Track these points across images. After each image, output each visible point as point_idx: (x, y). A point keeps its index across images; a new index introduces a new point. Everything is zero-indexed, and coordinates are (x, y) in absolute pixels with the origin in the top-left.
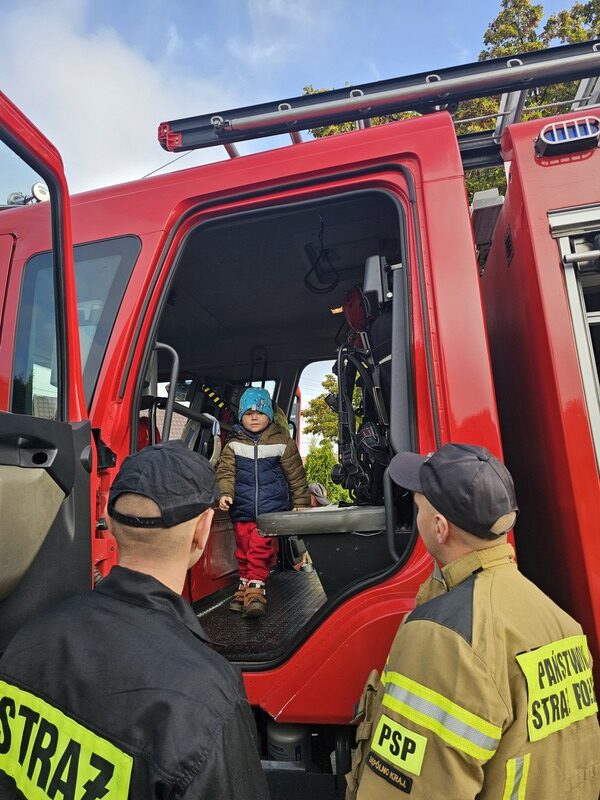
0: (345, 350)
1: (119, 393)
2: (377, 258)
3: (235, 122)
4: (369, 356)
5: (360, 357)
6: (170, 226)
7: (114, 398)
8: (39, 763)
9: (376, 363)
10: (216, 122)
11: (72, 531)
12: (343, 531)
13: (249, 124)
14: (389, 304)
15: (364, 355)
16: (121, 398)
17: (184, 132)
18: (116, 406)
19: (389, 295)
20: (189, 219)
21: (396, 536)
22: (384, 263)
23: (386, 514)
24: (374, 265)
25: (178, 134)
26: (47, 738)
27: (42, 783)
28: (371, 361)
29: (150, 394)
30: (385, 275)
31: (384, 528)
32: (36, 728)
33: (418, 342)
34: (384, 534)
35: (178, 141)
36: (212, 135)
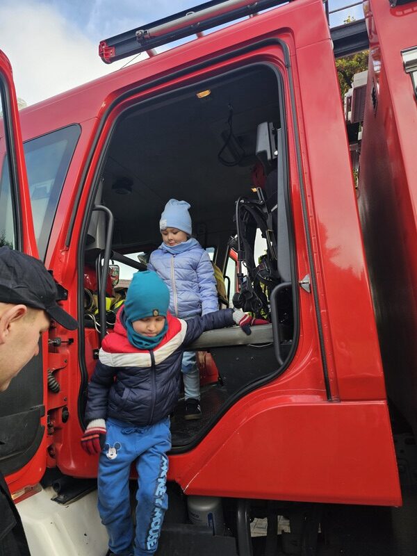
0: (242, 201)
1: (66, 244)
2: (266, 124)
3: (151, 31)
4: (262, 206)
6: (101, 114)
7: (62, 247)
9: (269, 211)
12: (240, 343)
13: (163, 30)
14: (275, 161)
18: (63, 254)
19: (276, 153)
20: (116, 108)
21: (282, 347)
22: (272, 128)
24: (264, 129)
25: (112, 48)
28: (265, 210)
29: (98, 247)
30: (273, 137)
33: (295, 186)
34: (272, 346)
35: (112, 53)
36: (137, 45)
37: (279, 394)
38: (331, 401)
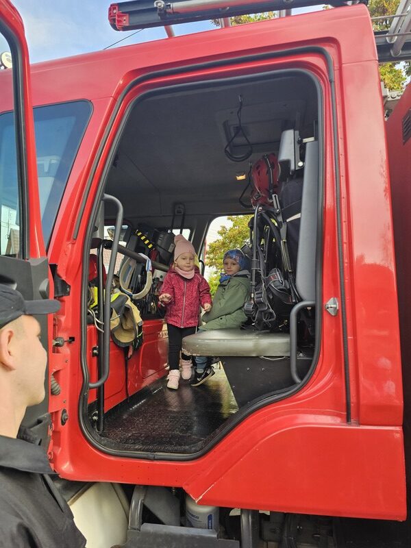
1: (73, 235)
3: (176, 5)
6: (118, 93)
7: (69, 239)
9: (284, 221)
10: (159, 5)
12: (254, 355)
13: (188, 7)
15: (275, 213)
16: (75, 239)
18: (70, 246)
19: (301, 164)
20: (134, 88)
21: (297, 361)
22: (298, 137)
23: (291, 343)
24: (289, 137)
25: (126, 15)
28: (280, 219)
29: (98, 237)
30: (298, 147)
31: (289, 355)
34: (288, 359)
35: (126, 21)
36: (155, 17)
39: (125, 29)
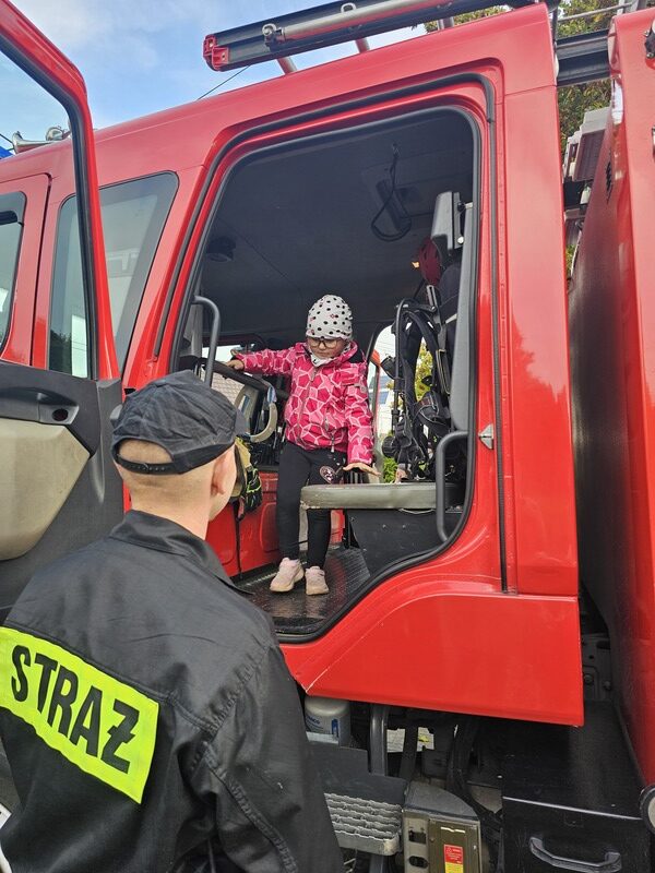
0: (406, 306)
1: (154, 351)
2: (449, 194)
3: (289, 29)
4: (435, 313)
5: (425, 316)
6: (209, 159)
7: (148, 357)
8: (59, 710)
9: (443, 323)
10: (267, 31)
11: (101, 493)
12: (390, 507)
13: (305, 31)
14: (458, 252)
15: (429, 313)
16: (157, 356)
17: (231, 46)
18: (151, 365)
19: (461, 240)
20: (231, 152)
21: (446, 516)
22: (458, 202)
23: (437, 490)
24: (445, 202)
25: (226, 48)
26: (67, 685)
27: (63, 729)
28: (437, 320)
29: (193, 353)
30: (458, 215)
31: (434, 506)
32: (54, 675)
33: (484, 296)
34: (434, 513)
35: (225, 58)
36: (263, 49)
37: (439, 578)
38: (506, 593)
39: (224, 68)
